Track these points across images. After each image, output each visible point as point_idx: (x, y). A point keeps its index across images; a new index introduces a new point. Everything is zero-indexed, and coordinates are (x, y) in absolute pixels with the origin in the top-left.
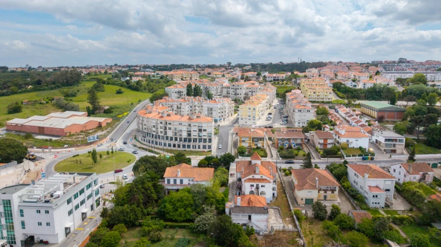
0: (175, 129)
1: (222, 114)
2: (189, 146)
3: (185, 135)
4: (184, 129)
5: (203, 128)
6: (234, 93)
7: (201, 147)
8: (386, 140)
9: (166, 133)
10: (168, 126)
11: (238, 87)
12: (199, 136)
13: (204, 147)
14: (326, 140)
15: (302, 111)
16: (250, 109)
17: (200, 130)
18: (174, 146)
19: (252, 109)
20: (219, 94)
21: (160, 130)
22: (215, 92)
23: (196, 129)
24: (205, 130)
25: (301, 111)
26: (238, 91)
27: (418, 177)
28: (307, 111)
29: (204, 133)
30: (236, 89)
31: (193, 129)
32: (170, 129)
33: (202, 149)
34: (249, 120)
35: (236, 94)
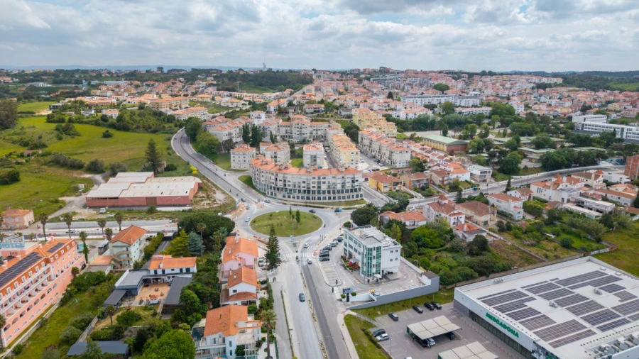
0: (329, 182)
2: (344, 198)
3: (339, 187)
4: (339, 181)
5: (356, 179)
6: (298, 133)
7: (355, 196)
8: (481, 173)
9: (319, 187)
10: (322, 180)
11: (303, 126)
12: (352, 187)
13: (357, 196)
14: (443, 178)
16: (352, 153)
17: (353, 181)
18: (330, 198)
21: (312, 185)
23: (350, 180)
24: (357, 181)
25: (401, 152)
26: (303, 131)
27: (528, 197)
29: (356, 184)
30: (301, 128)
31: (347, 180)
32: (324, 183)
33: (355, 199)
34: (352, 164)
35: (300, 134)
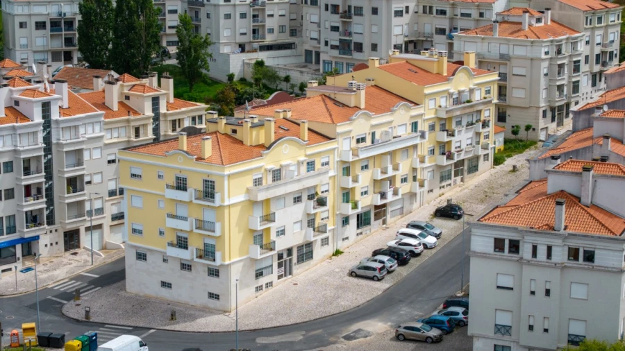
1: (40, 204)
6: (335, 38)
15: (526, 251)
16: (181, 185)
19: (195, 184)
20: (269, 39)
22: (245, 26)
25: (515, 246)
26: (361, 28)
28: (573, 253)
30: (347, 14)
34: (186, 266)
